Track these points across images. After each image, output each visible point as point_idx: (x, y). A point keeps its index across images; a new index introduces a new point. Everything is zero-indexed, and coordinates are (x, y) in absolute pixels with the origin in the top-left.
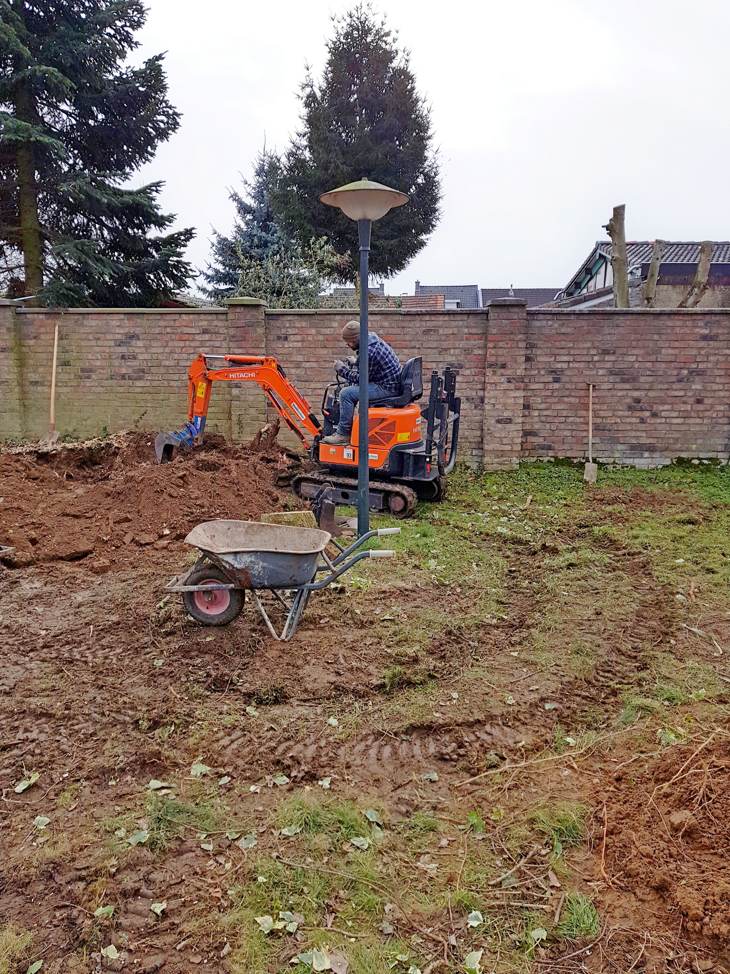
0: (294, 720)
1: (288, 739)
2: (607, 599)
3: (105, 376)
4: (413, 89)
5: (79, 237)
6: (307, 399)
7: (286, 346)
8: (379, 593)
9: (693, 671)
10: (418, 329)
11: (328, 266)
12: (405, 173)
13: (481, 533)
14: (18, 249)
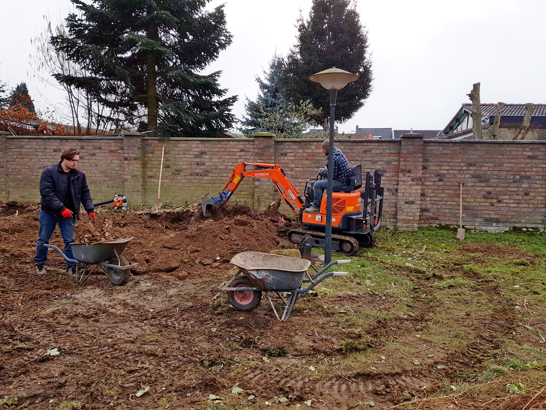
0: (290, 366)
1: (286, 377)
2: (473, 307)
3: (188, 174)
4: (358, 21)
5: (176, 100)
6: (297, 188)
7: (286, 159)
8: (337, 297)
9: (528, 351)
10: (360, 150)
11: (310, 116)
12: (353, 66)
13: (396, 266)
14: (144, 107)
